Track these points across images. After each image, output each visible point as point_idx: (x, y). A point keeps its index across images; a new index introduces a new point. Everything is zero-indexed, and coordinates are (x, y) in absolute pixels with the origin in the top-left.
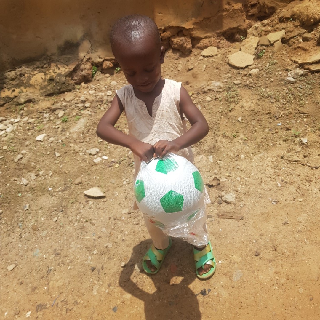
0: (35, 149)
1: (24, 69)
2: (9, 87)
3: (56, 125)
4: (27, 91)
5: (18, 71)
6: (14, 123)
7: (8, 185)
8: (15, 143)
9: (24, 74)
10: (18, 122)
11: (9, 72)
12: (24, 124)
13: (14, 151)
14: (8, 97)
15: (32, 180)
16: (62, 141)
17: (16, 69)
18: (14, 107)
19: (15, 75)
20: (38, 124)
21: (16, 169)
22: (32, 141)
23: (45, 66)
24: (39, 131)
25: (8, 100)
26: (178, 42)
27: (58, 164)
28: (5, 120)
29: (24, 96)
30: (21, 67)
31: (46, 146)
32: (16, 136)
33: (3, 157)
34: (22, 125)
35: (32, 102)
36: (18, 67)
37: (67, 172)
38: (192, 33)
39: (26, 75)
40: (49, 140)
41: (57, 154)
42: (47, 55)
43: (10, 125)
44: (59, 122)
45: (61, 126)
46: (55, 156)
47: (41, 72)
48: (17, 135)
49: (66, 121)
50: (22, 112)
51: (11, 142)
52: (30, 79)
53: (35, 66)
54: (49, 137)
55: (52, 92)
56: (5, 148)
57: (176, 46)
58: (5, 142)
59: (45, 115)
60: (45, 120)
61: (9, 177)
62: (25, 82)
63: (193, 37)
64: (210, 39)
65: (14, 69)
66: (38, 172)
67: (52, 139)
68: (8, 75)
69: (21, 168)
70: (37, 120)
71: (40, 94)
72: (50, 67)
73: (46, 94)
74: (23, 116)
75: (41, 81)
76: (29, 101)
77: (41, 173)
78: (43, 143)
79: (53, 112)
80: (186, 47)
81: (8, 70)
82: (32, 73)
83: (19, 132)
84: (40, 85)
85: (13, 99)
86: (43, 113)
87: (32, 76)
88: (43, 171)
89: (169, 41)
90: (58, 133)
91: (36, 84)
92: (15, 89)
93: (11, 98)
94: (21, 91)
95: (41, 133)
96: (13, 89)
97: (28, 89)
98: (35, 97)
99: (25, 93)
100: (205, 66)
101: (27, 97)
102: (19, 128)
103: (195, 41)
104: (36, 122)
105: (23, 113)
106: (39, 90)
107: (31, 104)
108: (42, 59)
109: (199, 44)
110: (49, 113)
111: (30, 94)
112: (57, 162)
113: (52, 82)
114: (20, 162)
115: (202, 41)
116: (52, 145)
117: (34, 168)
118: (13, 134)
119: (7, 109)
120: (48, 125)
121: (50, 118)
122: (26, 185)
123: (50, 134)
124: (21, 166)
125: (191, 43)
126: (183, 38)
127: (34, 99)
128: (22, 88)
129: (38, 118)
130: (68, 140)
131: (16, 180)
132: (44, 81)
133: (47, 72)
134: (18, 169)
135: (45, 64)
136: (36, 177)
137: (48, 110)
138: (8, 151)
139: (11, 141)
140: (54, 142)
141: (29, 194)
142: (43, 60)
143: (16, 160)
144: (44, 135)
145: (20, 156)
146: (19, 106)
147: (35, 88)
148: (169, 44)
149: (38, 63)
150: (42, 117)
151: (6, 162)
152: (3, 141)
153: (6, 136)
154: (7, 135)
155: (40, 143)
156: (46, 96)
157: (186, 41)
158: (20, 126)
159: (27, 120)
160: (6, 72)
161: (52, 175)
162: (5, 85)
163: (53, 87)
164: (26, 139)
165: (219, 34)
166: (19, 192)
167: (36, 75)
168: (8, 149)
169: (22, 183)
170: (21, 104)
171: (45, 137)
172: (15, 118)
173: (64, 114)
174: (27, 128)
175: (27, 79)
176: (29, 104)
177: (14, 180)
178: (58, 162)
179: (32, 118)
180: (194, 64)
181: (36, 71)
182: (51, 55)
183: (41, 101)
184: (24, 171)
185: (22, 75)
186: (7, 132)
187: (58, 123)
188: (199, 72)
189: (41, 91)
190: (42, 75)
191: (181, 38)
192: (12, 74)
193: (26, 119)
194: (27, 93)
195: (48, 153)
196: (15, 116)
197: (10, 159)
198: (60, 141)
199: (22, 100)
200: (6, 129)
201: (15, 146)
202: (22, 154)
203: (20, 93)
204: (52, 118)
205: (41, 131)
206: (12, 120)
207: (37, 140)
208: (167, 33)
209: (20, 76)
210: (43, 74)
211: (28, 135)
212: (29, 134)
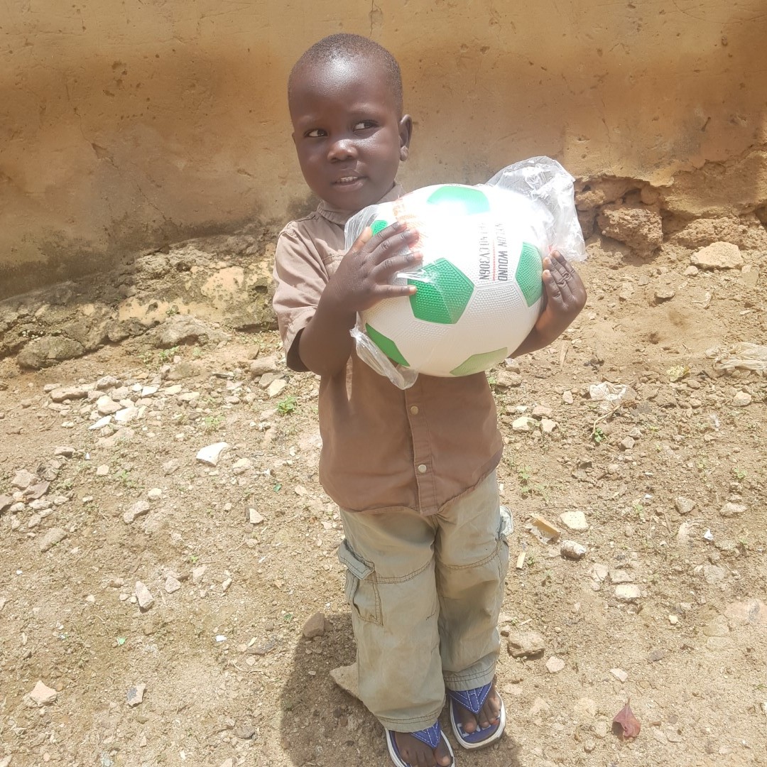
0: (190, 487)
1: (191, 253)
2: (143, 294)
3: (261, 419)
4: (189, 312)
5: (175, 256)
6: (141, 398)
7: (91, 598)
8: (133, 459)
9: (189, 264)
10: (152, 396)
11: (150, 256)
12: (167, 402)
13: (125, 486)
14: (136, 323)
15: (166, 593)
16: (272, 473)
17: (170, 248)
18: (146, 351)
19: (164, 264)
20: (208, 410)
21: (122, 545)
22: (184, 461)
23: (249, 251)
24: (209, 433)
25: (135, 330)
26: (624, 219)
27: (254, 548)
28: (117, 386)
29: (179, 325)
30: (183, 246)
31: (223, 482)
32: (139, 438)
33: (91, 498)
34: (160, 408)
35: (199, 342)
36: (178, 244)
37: (279, 583)
38: (668, 199)
39: (194, 269)
40: (235, 465)
41: (255, 517)
42: (259, 222)
43: (128, 402)
44: (269, 412)
45: (274, 425)
46: (248, 520)
47: (234, 265)
48: (144, 436)
49: (290, 412)
50: (166, 367)
51: (123, 456)
52: (204, 281)
53: (223, 248)
54: (235, 454)
55: (257, 322)
56: (103, 470)
57: (617, 230)
58: (105, 453)
59: (231, 386)
60: (228, 399)
61: (97, 569)
62: (188, 285)
63: (668, 212)
64: (717, 220)
65: (163, 249)
66: (187, 566)
67: (243, 463)
68: (147, 263)
69: (138, 546)
70: (207, 395)
71: (224, 322)
72: (261, 255)
73: (241, 325)
74: (168, 380)
75: (232, 288)
76: (192, 339)
77: (197, 572)
78: (216, 472)
79: (253, 379)
80: (645, 237)
81: (150, 250)
82: (212, 265)
83: (150, 426)
84: (228, 298)
85: (148, 329)
86: (225, 378)
87: (209, 273)
88: (204, 568)
89: (598, 215)
90: (263, 444)
91: (216, 294)
92: (159, 303)
93: (142, 325)
94: (174, 310)
95: (212, 438)
96: (153, 301)
97: (192, 305)
98: (208, 331)
99: (184, 315)
100: (708, 295)
101: (187, 328)
102: (153, 413)
103: (673, 220)
104: (202, 403)
105: (168, 371)
106: (224, 313)
107: (196, 350)
108: (244, 231)
109: (685, 232)
110: (241, 379)
111: (196, 321)
112: (251, 542)
113: (262, 296)
114: (138, 523)
115: (693, 225)
116: (243, 481)
117: (179, 550)
118: (133, 432)
119: (129, 353)
120: (235, 418)
121: (242, 395)
122: (143, 610)
123: (238, 445)
124: (141, 540)
125: (660, 225)
126: (640, 212)
127: (204, 334)
128: (179, 302)
129: (209, 391)
130: (291, 471)
131: (119, 586)
132: (241, 291)
133: (251, 267)
134: (130, 548)
135: (250, 245)
136: (179, 583)
137: (239, 370)
138: (109, 483)
139: (122, 453)
140: (248, 473)
141: (151, 643)
142: (246, 234)
143: (128, 516)
144: (223, 445)
145: (141, 505)
146: (161, 351)
147: (212, 305)
148: (596, 223)
149: (231, 240)
150: (219, 390)
151: (96, 516)
152: (101, 449)
153: (111, 434)
154: (115, 431)
155: (207, 469)
156: (239, 330)
157: (649, 220)
158: (156, 408)
159: (178, 394)
160: (142, 253)
161: (229, 586)
162: (133, 289)
163: (261, 308)
164: (167, 453)
165: (745, 209)
166: (120, 631)
167: (221, 271)
168: (110, 477)
169: (133, 600)
170: (167, 346)
171: (224, 452)
172: (145, 381)
173: (286, 388)
174: (176, 416)
175: (196, 278)
176: (189, 347)
177: (112, 585)
178: (256, 541)
179: (193, 389)
180: (676, 287)
181: (222, 260)
182: (268, 224)
183: (223, 343)
184: (147, 555)
185: (182, 267)
186: (115, 422)
187: (265, 415)
188: (692, 310)
189: (228, 315)
190: (237, 272)
191: (633, 212)
192: (158, 262)
193: (174, 389)
194: (190, 316)
195: (228, 506)
196: (144, 375)
197: (112, 509)
198: (268, 472)
199: (173, 336)
200: (115, 413)
201: (132, 469)
202: (150, 500)
203: (170, 314)
204: (249, 398)
205: (213, 433)
206: (137, 387)
207: (200, 461)
208: (594, 193)
209: (178, 269)
210: (241, 270)
211: (176, 440)
212: (180, 436)
